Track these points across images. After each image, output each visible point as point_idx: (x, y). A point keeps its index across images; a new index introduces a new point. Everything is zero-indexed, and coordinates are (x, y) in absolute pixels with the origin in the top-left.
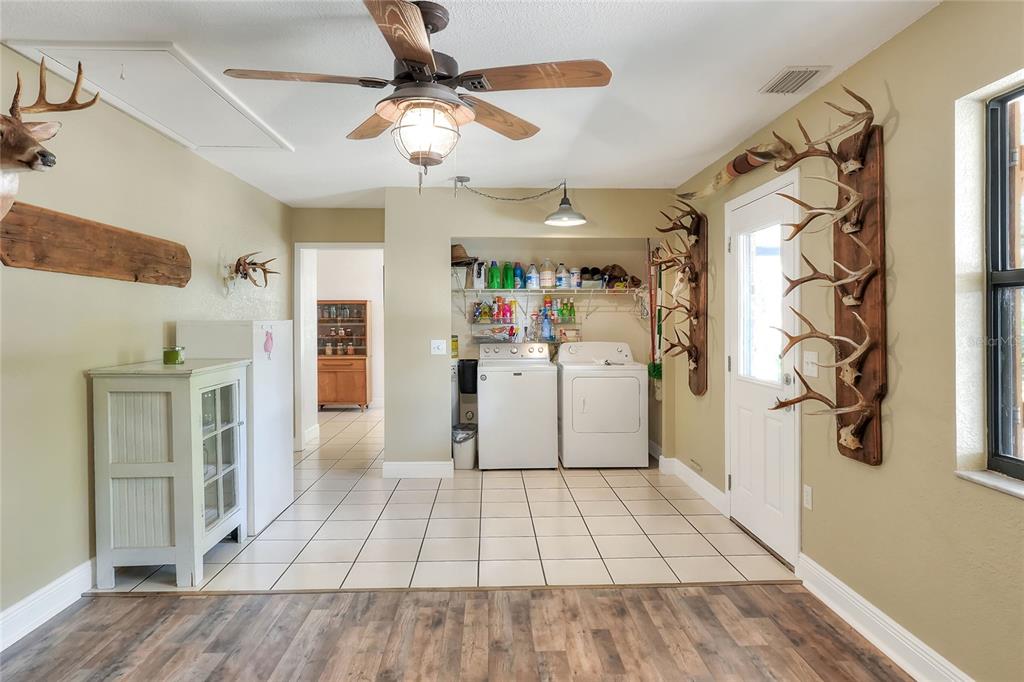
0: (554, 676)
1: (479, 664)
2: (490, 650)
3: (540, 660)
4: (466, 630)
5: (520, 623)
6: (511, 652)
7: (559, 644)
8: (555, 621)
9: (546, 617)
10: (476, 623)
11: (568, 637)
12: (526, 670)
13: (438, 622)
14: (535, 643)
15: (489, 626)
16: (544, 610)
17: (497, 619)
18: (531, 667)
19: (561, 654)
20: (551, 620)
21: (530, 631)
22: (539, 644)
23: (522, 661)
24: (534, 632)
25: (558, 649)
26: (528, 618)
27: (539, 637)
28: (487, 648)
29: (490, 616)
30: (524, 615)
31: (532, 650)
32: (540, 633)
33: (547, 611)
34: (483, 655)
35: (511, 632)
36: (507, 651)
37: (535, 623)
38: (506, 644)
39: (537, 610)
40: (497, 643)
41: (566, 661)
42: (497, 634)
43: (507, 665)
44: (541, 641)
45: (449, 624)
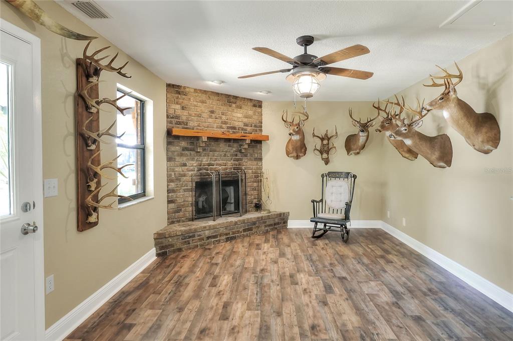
0: (255, 301)
1: (286, 307)
2: (282, 312)
3: (259, 308)
4: (296, 323)
5: (266, 326)
6: (272, 311)
7: (248, 314)
8: (246, 326)
9: (250, 329)
10: (291, 327)
11: (242, 317)
12: (266, 304)
13: (313, 327)
14: (260, 315)
15: (283, 325)
16: (250, 334)
17: (279, 329)
18: (264, 305)
19: (249, 309)
20: (248, 327)
21: (261, 321)
22: (258, 314)
23: (267, 307)
24: (259, 320)
25: (250, 311)
26: (261, 329)
27: (258, 317)
28: (284, 314)
29: (284, 331)
30: (263, 331)
31: (261, 311)
32: (256, 319)
33: (249, 332)
34: (285, 311)
35: (271, 321)
36: (274, 312)
37: (257, 325)
38: (274, 315)
39: (254, 334)
40: (279, 316)
41: (248, 306)
42: (279, 320)
43: (274, 306)
44: (257, 316)
45: (307, 327)
